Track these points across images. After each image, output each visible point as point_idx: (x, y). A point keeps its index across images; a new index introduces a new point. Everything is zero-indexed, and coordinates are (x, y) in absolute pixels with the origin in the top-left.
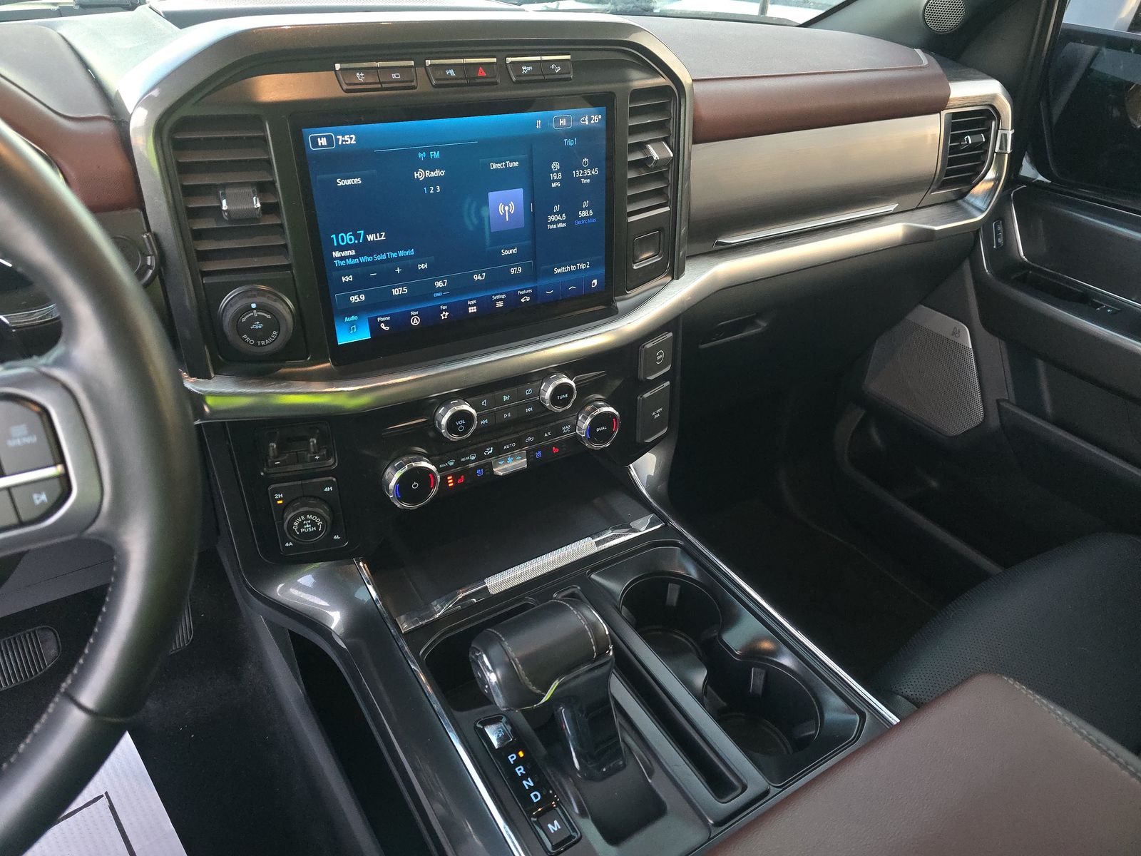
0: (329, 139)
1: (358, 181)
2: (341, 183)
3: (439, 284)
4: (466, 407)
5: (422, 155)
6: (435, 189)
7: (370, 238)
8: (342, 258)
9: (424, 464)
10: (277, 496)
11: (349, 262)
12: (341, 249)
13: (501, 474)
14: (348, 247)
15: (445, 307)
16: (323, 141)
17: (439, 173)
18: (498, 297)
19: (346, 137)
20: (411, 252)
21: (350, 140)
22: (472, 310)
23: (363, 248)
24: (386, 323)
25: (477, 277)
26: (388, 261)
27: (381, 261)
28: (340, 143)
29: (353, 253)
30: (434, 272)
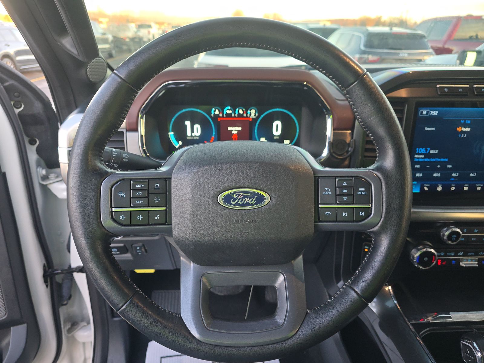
0: (427, 112)
1: (433, 129)
2: (427, 129)
3: (454, 175)
4: (458, 230)
5: (462, 122)
6: (464, 136)
7: (432, 152)
8: (418, 158)
9: (433, 251)
10: (366, 247)
11: (421, 160)
12: (419, 154)
13: (464, 266)
14: (422, 154)
15: (454, 185)
16: (425, 113)
17: (468, 129)
18: (479, 185)
19: (434, 112)
20: (446, 160)
21: (435, 113)
22: (466, 188)
23: (428, 155)
24: (427, 187)
25: (472, 175)
26: (436, 162)
27: (434, 162)
28: (431, 114)
29: (423, 156)
30: (454, 170)
